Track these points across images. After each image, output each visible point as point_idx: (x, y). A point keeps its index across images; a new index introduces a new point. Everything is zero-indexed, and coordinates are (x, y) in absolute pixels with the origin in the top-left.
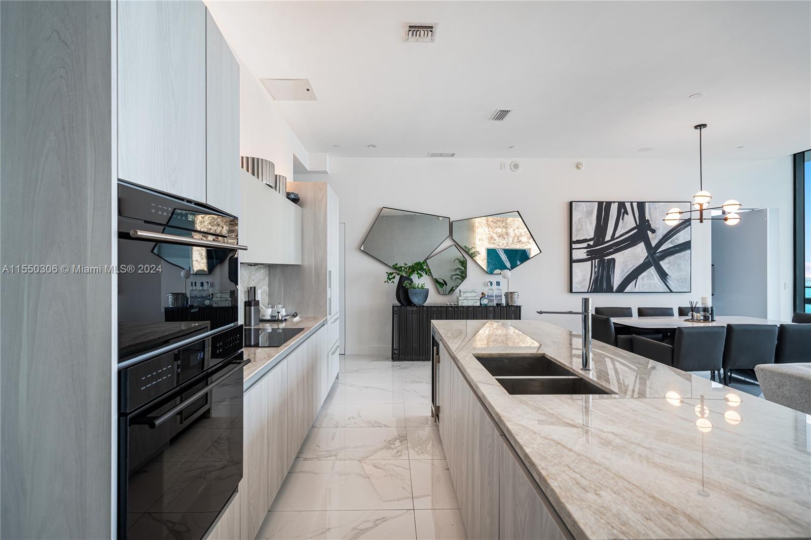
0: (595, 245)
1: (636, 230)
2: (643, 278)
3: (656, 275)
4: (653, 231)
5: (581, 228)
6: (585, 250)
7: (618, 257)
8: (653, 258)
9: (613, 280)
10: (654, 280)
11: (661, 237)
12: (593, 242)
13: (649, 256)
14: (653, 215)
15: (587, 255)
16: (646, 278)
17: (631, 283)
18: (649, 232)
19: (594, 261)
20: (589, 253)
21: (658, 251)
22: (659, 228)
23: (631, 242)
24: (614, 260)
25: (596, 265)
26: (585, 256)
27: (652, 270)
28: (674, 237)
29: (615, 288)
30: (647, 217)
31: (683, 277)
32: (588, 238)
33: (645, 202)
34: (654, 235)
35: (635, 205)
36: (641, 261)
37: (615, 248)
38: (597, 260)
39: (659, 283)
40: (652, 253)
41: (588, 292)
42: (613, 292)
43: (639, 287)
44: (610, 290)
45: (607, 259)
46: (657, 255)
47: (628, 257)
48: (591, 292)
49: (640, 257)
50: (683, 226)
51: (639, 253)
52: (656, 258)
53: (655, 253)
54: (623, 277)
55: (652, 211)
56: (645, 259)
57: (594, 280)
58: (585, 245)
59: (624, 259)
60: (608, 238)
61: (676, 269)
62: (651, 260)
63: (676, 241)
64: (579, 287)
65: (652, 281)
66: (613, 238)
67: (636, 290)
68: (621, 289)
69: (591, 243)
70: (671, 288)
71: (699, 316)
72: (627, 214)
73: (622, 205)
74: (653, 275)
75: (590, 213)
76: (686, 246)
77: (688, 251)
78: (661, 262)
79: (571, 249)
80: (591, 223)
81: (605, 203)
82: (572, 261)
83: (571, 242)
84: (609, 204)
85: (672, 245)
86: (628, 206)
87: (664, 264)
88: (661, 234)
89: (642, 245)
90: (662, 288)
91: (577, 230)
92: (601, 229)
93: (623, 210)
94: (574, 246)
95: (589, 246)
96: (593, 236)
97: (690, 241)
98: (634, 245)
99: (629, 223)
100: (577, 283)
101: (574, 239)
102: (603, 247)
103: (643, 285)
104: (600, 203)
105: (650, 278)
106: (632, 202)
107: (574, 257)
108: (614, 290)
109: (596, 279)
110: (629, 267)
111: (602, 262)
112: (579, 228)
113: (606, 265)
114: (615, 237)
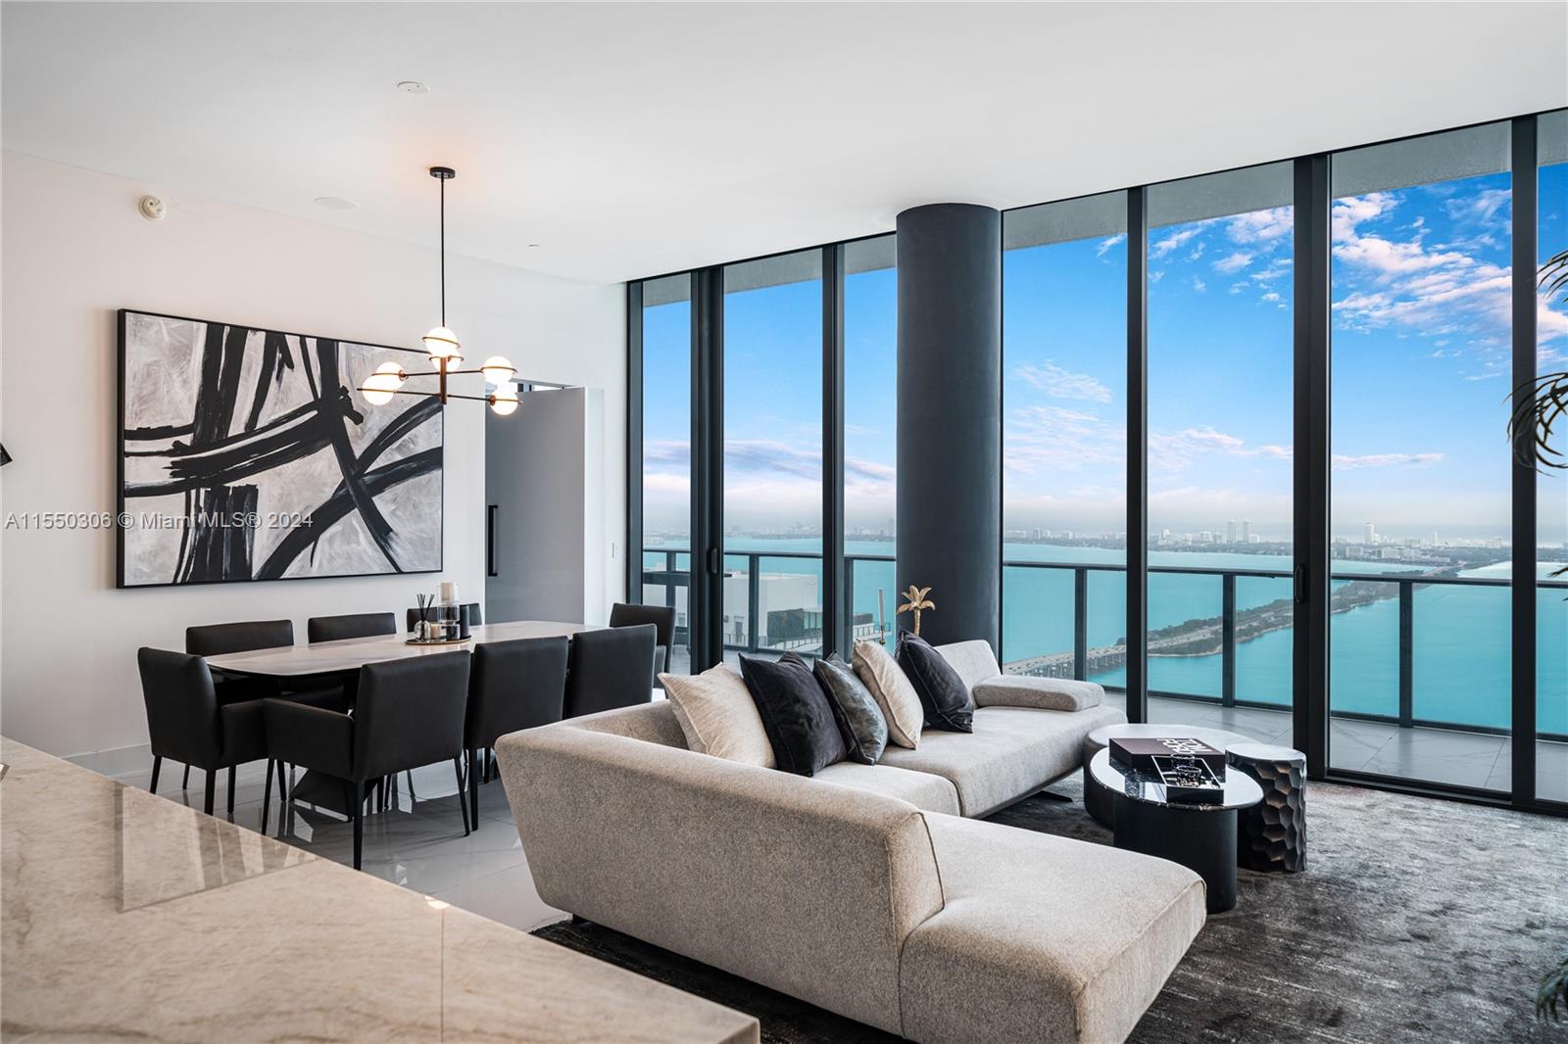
0: (196, 447)
1: (316, 412)
2: (331, 541)
3: (364, 532)
4: (358, 419)
5: (154, 392)
6: (168, 461)
7: (268, 484)
8: (356, 488)
9: (251, 547)
10: (358, 543)
11: (375, 434)
12: (191, 436)
13: (348, 483)
14: (356, 376)
15: (173, 475)
16: (338, 542)
17: (300, 552)
18: (346, 420)
19: (193, 492)
20: (177, 469)
21: (368, 470)
22: (372, 412)
23: (299, 442)
24: (253, 491)
25: (202, 504)
26: (165, 478)
27: (354, 518)
28: (406, 437)
29: (257, 567)
30: (343, 380)
31: (425, 536)
32: (176, 424)
33: (338, 341)
34: (358, 428)
35: (312, 344)
36: (327, 494)
37: (256, 457)
38: (202, 491)
39: (370, 551)
40: (353, 473)
41: (174, 584)
42: (250, 580)
43: (321, 562)
44: (240, 573)
45: (234, 488)
46: (366, 478)
47: (294, 483)
48: (184, 583)
49: (325, 484)
50: (426, 411)
51: (322, 471)
52: (364, 489)
53: (361, 474)
54: (278, 536)
55: (355, 365)
56: (336, 491)
57: (194, 548)
58: (166, 444)
59: (282, 488)
60: (236, 427)
61: (411, 515)
62: (351, 493)
63: (412, 446)
64: (146, 569)
65: (354, 545)
66: (251, 428)
67: (314, 572)
68: (274, 570)
69: (186, 440)
70: (399, 564)
71: (439, 628)
72: (291, 366)
73: (275, 341)
74: (357, 531)
75: (181, 353)
76: (432, 460)
77: (437, 473)
78: (375, 499)
79: (121, 455)
80: (185, 382)
81: (227, 330)
82: (122, 492)
83: (122, 434)
84: (240, 333)
85: (399, 457)
86: (293, 344)
87: (382, 503)
88: (374, 426)
89: (329, 452)
90: (378, 563)
91: (141, 399)
92: (215, 399)
93: (279, 355)
94: (130, 446)
95: (178, 448)
96: (191, 421)
97: (441, 448)
98: (309, 453)
99: (295, 390)
100: (140, 558)
101: (131, 425)
102: (221, 454)
103: (332, 559)
104: (214, 329)
105: (348, 539)
106: (303, 338)
107: (132, 479)
108: (254, 574)
109: (201, 544)
110: (296, 511)
111: (217, 496)
112: (147, 392)
113: (230, 503)
114: (259, 426)
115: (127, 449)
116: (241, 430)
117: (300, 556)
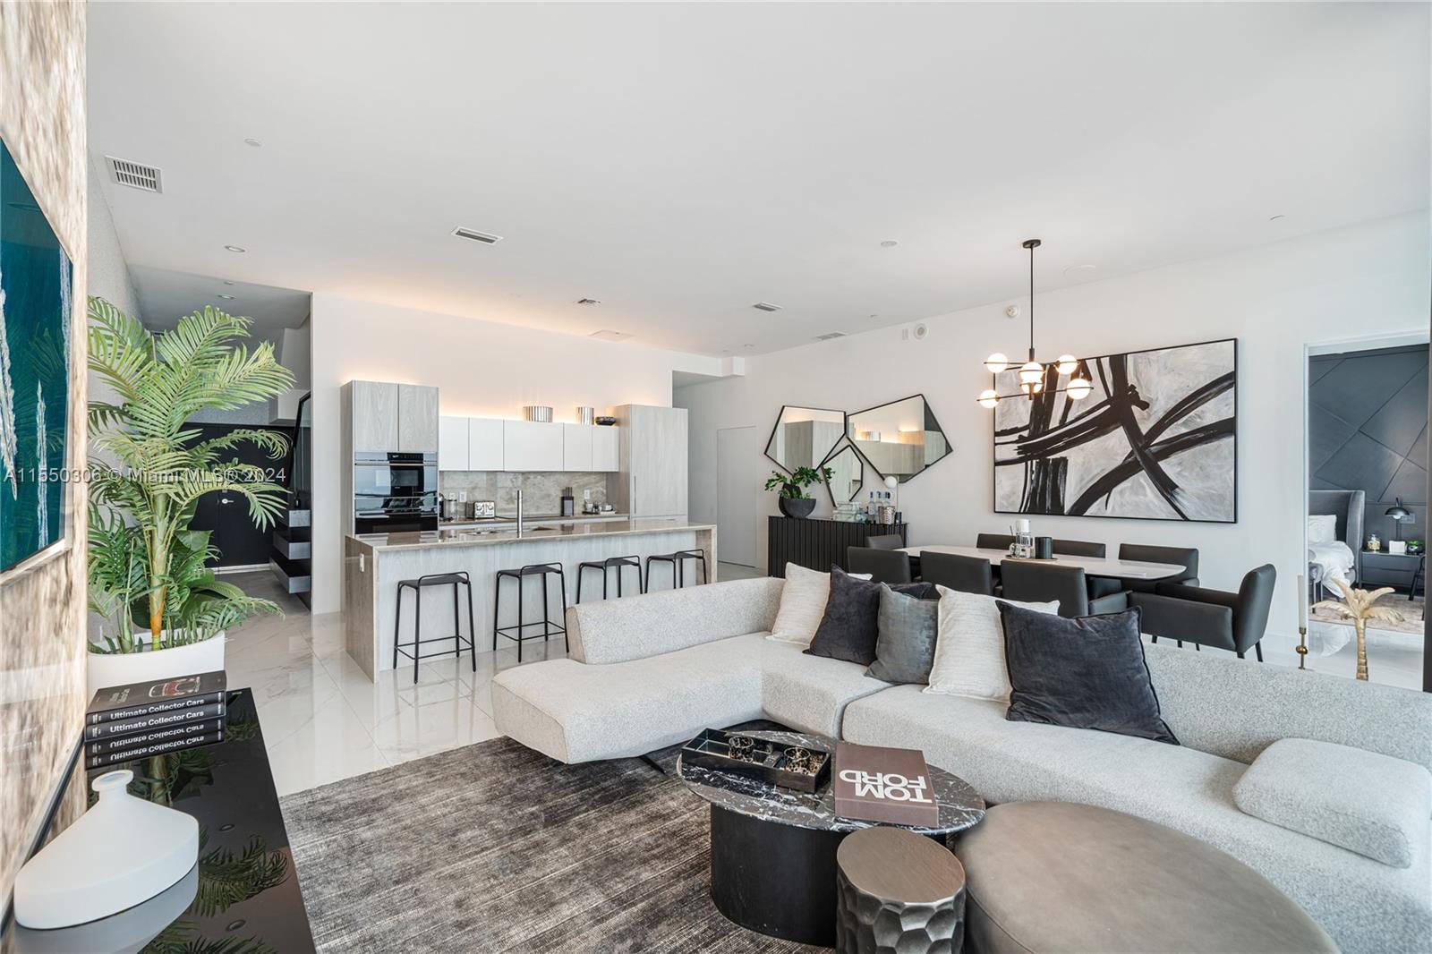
0: (1030, 438)
1: (1109, 406)
2: (1122, 492)
3: (1150, 488)
4: (1144, 406)
5: (1009, 410)
6: (1016, 446)
7: (1074, 456)
8: (1143, 456)
9: (1064, 495)
10: (1145, 495)
11: (1161, 415)
12: (1028, 431)
13: (1135, 452)
14: (1143, 375)
15: (1019, 453)
16: (1127, 493)
17: (1097, 499)
18: (1134, 408)
19: (1029, 462)
20: (1021, 450)
21: (1154, 442)
22: (1157, 399)
23: (1097, 427)
24: (1065, 460)
25: (1034, 469)
26: (1015, 455)
27: (1142, 477)
28: (1192, 414)
29: (1067, 508)
30: (1131, 380)
31: (1214, 492)
32: (1020, 426)
33: (1127, 354)
34: (1145, 412)
35: (1106, 363)
36: (1119, 461)
37: (1066, 440)
38: (1034, 462)
39: (1156, 501)
40: (1140, 445)
41: (1019, 513)
42: (1063, 515)
43: (1113, 507)
44: (1057, 510)
45: (1053, 460)
46: (1152, 449)
47: (1093, 454)
48: (1024, 513)
49: (1116, 454)
50: (1215, 389)
51: (1116, 445)
52: (1150, 456)
53: (1148, 445)
54: (1081, 489)
55: (1141, 367)
56: (1126, 459)
57: (1030, 494)
58: (1015, 437)
59: (1084, 458)
60: (1054, 423)
61: (1198, 475)
62: (1139, 460)
63: (1198, 420)
64: (1005, 504)
65: (1142, 497)
66: (1063, 423)
67: (1108, 513)
68: (1079, 509)
69: (1025, 433)
70: (1186, 514)
72: (1091, 379)
73: (1080, 366)
74: (1143, 487)
76: (1224, 428)
77: (1229, 439)
78: (1160, 463)
79: (995, 445)
80: (1025, 402)
82: (995, 464)
83: (995, 434)
85: (1184, 430)
86: (1093, 364)
87: (1168, 466)
88: (1160, 409)
89: (1120, 432)
90: (1165, 511)
91: (1003, 415)
92: (1042, 409)
93: (1082, 374)
94: (998, 439)
95: (1022, 439)
96: (1028, 423)
97: (1235, 419)
98: (1104, 434)
99: (1093, 394)
100: (1002, 498)
101: (1000, 429)
102: (1045, 440)
103: (1122, 505)
105: (1137, 492)
106: (1098, 359)
107: (999, 457)
108: (1066, 511)
109: (1034, 491)
110: (1095, 472)
111: (1043, 465)
112: (1005, 410)
113: (1050, 468)
114: (1068, 421)
115: (997, 442)
116: (1058, 425)
117: (1098, 502)
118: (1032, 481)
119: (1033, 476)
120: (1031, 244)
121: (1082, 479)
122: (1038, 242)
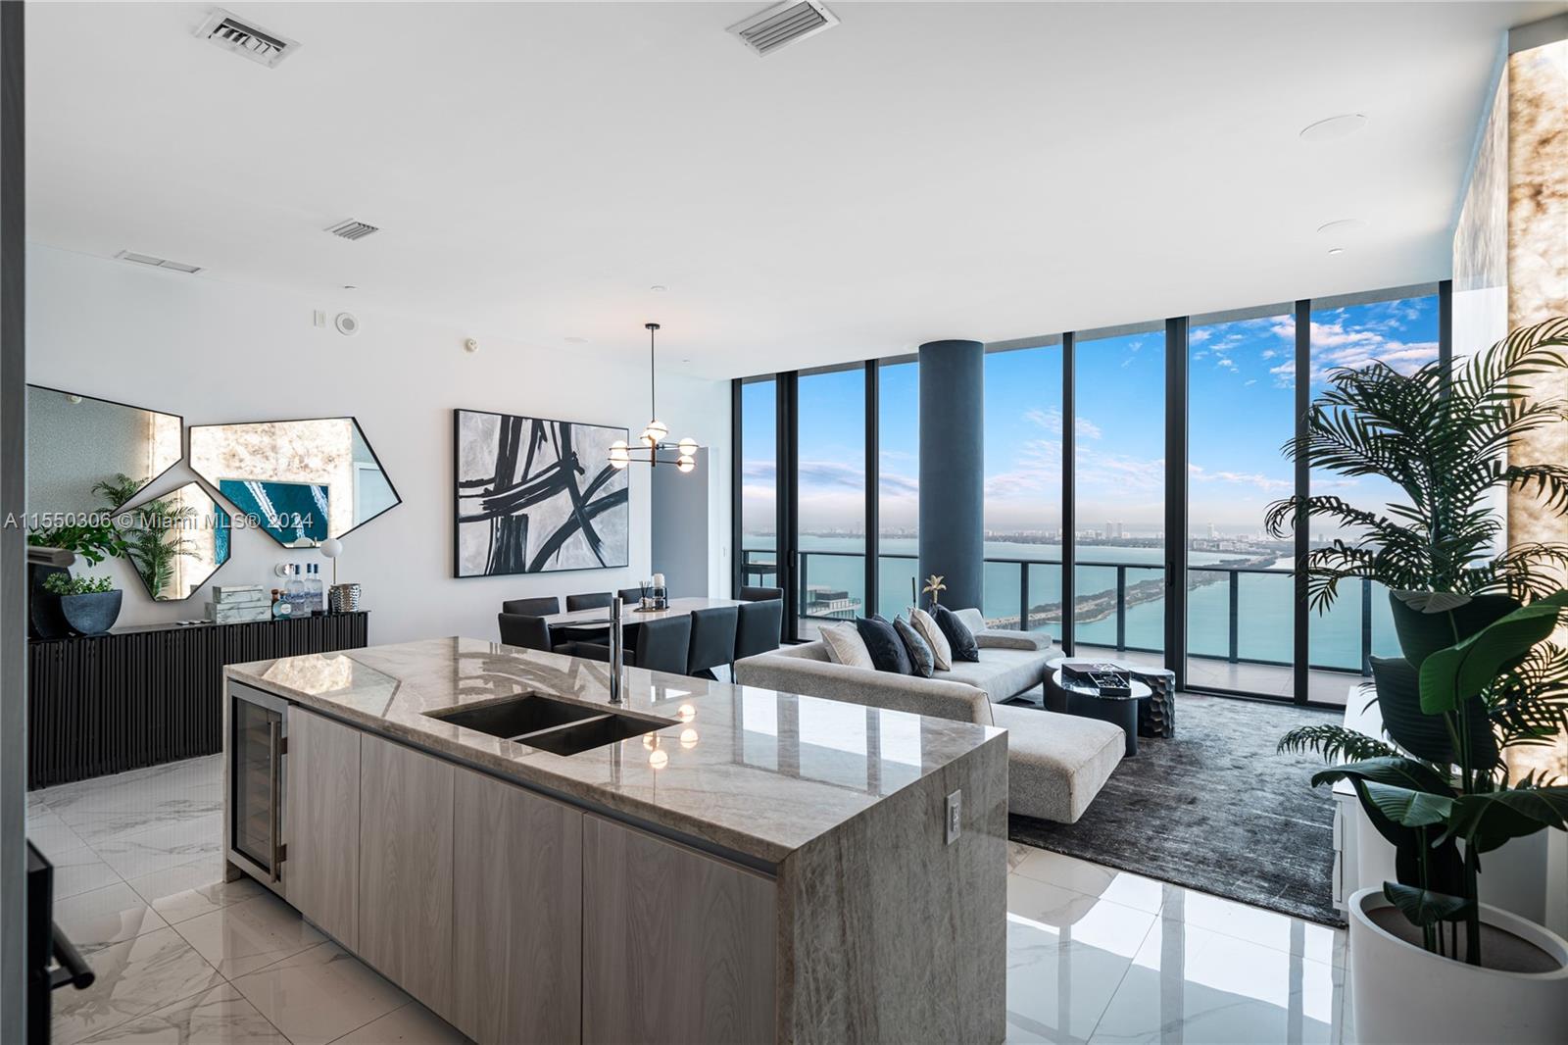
0: (497, 491)
1: (559, 468)
2: (568, 547)
3: (585, 542)
4: (582, 471)
5: (474, 459)
6: (481, 500)
7: (534, 513)
8: (581, 515)
9: (525, 553)
10: (582, 549)
11: (591, 481)
12: (493, 485)
13: (576, 511)
14: (581, 446)
15: (485, 509)
16: (571, 549)
17: (550, 555)
18: (576, 473)
19: (495, 519)
20: (487, 505)
21: (588, 503)
22: (589, 466)
23: (551, 487)
24: (525, 517)
25: (499, 526)
26: (480, 511)
27: (580, 534)
28: (608, 482)
29: (527, 566)
30: (574, 448)
31: (619, 543)
32: (486, 478)
33: (571, 423)
34: (582, 476)
35: (557, 426)
36: (565, 519)
37: (527, 497)
38: (499, 518)
39: (588, 553)
40: (579, 505)
41: (485, 575)
42: (524, 572)
43: (562, 561)
44: (519, 569)
45: (516, 516)
46: (586, 508)
47: (548, 512)
48: (489, 575)
49: (564, 513)
51: (561, 505)
52: (585, 515)
53: (583, 506)
54: (539, 546)
55: (580, 438)
56: (570, 517)
57: (495, 553)
58: (480, 490)
59: (541, 515)
60: (517, 479)
61: (611, 531)
62: (578, 518)
63: (609, 489)
64: (471, 567)
65: (579, 550)
66: (524, 480)
67: (561, 568)
68: (537, 567)
69: (491, 487)
70: (604, 561)
71: (650, 602)
72: (546, 440)
73: (537, 424)
74: (580, 542)
75: (488, 434)
76: (622, 496)
77: (625, 504)
78: (591, 521)
79: (456, 498)
80: (490, 452)
81: (512, 418)
82: (457, 520)
83: (457, 485)
84: (519, 420)
85: (604, 495)
86: (547, 425)
87: (595, 523)
88: (592, 474)
89: (566, 493)
90: (593, 562)
91: (467, 463)
92: (506, 463)
93: (539, 433)
94: (462, 492)
95: (487, 493)
96: (493, 476)
97: (627, 489)
98: (556, 494)
99: (548, 455)
100: (467, 560)
101: (462, 479)
102: (509, 495)
103: (568, 559)
104: (505, 418)
105: (576, 547)
106: (552, 422)
107: (463, 512)
108: (527, 568)
109: (499, 550)
110: (549, 530)
111: (507, 521)
112: (470, 459)
113: (514, 525)
114: (529, 478)
115: (461, 494)
116: (520, 481)
117: (551, 557)
118: (497, 539)
119: (499, 534)
120: (653, 326)
121: (540, 536)
122: (657, 326)
